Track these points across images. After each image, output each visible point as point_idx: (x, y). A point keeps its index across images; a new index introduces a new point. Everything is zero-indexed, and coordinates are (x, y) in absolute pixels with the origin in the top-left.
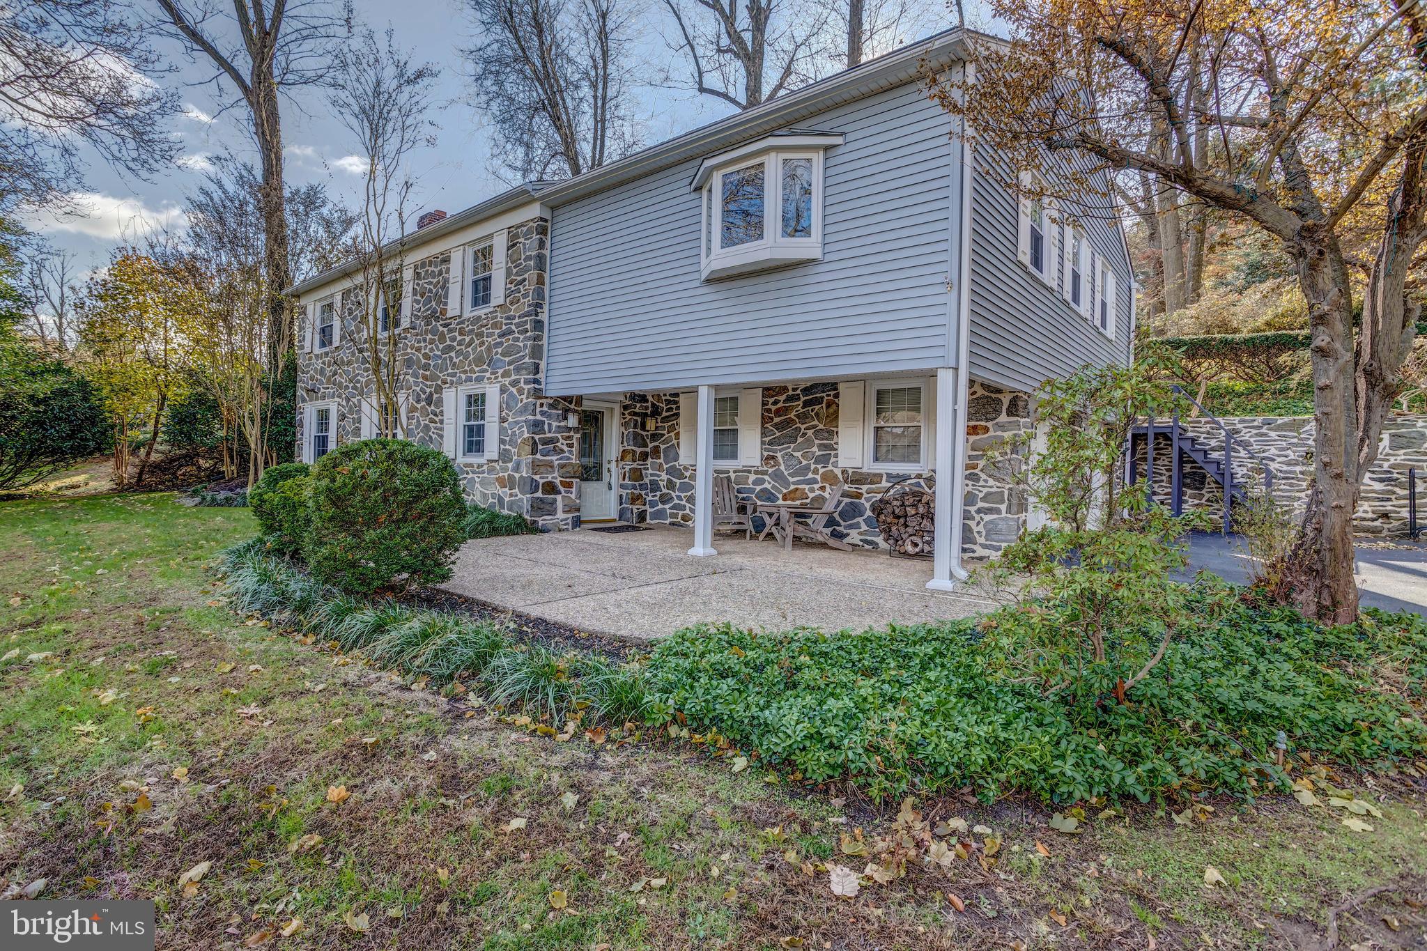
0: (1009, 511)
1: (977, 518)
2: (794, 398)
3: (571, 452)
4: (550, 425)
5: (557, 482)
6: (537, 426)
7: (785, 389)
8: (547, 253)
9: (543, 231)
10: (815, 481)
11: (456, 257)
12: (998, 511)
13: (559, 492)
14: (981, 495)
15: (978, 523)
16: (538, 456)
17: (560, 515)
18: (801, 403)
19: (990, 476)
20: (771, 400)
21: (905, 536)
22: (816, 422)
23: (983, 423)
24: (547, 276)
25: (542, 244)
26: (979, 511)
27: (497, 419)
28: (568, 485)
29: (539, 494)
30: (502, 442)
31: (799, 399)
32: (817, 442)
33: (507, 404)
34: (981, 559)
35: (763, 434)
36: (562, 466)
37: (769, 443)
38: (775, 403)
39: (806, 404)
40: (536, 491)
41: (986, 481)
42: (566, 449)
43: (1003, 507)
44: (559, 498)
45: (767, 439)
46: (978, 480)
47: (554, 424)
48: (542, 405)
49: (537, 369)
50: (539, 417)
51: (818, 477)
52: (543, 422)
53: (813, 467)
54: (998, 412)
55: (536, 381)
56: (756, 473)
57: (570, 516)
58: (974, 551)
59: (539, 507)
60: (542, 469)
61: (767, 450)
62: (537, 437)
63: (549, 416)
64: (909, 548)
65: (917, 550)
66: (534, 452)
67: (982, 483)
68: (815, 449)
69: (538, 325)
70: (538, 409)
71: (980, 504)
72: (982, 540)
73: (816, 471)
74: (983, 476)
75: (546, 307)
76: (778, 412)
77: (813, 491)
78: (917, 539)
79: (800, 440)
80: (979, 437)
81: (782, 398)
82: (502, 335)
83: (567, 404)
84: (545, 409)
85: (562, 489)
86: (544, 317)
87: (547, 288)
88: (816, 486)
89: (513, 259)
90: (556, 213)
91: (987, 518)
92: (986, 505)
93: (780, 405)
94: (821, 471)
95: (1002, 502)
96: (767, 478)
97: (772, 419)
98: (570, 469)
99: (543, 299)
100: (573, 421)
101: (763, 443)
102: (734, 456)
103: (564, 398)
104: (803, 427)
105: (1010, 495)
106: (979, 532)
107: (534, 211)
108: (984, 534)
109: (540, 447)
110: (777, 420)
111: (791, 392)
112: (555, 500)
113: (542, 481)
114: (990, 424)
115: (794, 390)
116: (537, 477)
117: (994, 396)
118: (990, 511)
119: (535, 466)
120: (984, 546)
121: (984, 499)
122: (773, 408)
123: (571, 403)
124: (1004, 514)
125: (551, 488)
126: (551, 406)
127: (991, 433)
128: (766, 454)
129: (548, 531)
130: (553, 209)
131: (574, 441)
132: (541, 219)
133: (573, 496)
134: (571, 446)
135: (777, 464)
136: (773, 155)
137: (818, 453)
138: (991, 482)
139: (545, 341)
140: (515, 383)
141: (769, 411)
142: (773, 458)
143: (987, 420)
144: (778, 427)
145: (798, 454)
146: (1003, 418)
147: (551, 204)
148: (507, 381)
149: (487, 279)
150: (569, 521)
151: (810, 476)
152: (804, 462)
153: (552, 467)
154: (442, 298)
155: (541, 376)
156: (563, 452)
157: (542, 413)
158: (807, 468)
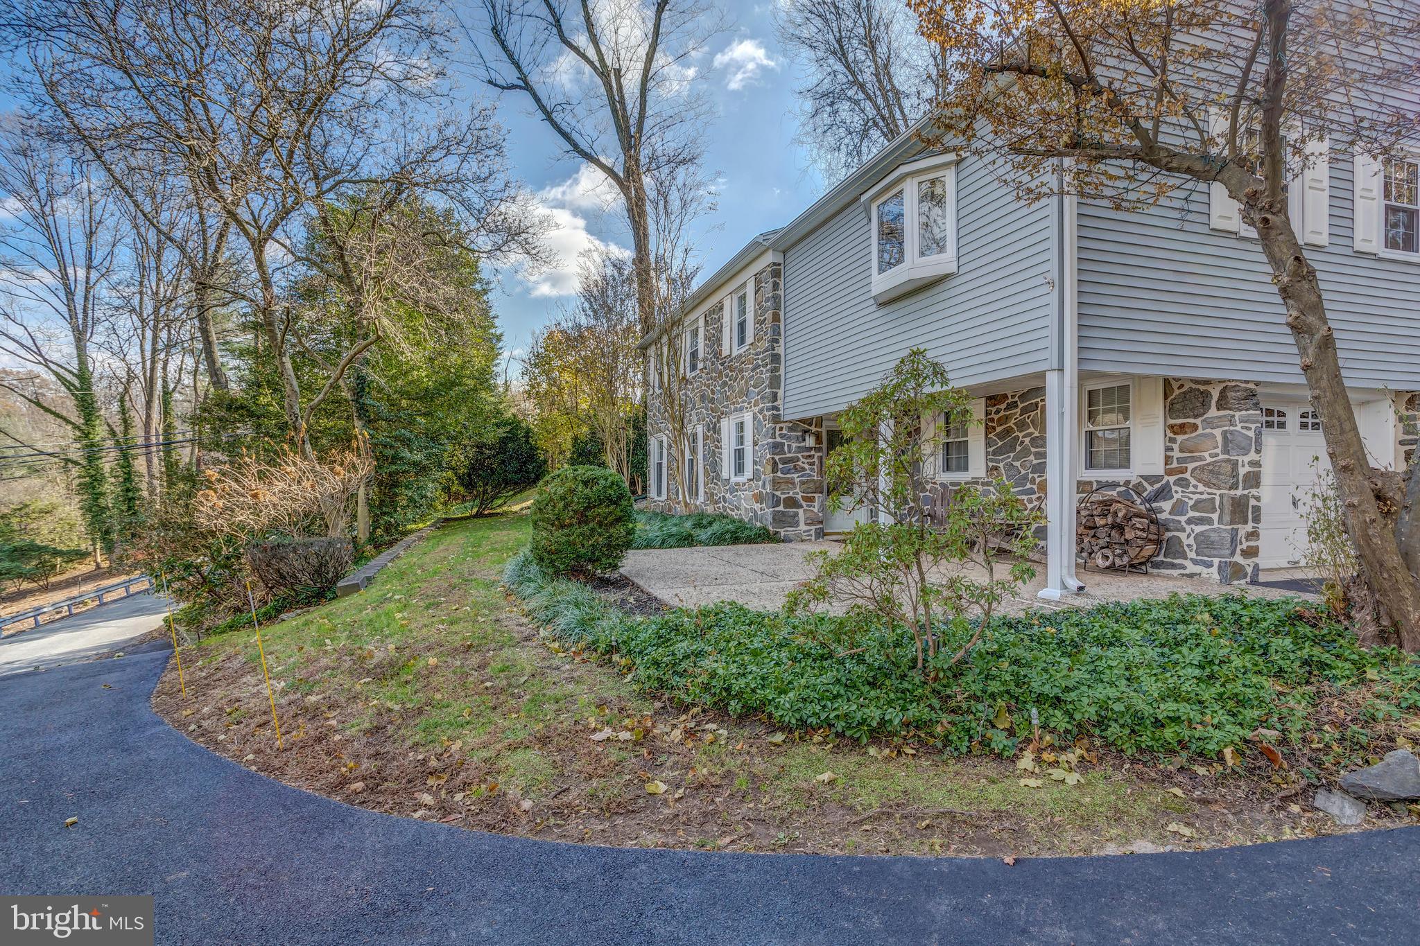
0: (1220, 521)
1: (1188, 529)
2: (1014, 405)
3: (812, 470)
4: (789, 446)
5: (799, 497)
6: (776, 448)
7: (1005, 397)
8: (781, 293)
9: (776, 274)
10: (1032, 492)
11: (727, 303)
12: (1210, 521)
13: (801, 506)
14: (1191, 503)
15: (1189, 536)
16: (779, 474)
17: (802, 527)
18: (1018, 410)
19: (1200, 481)
20: (994, 409)
21: (1096, 549)
22: (1031, 430)
23: (1191, 420)
24: (782, 313)
25: (776, 286)
26: (1189, 522)
27: (751, 443)
28: (811, 500)
29: (781, 508)
30: (755, 463)
31: (1017, 406)
32: (1033, 450)
33: (757, 428)
34: (1191, 576)
35: (988, 445)
36: (802, 483)
37: (994, 453)
38: (998, 412)
39: (1024, 411)
40: (778, 505)
41: (1195, 486)
42: (806, 466)
43: (1215, 516)
44: (801, 511)
45: (991, 450)
46: (1187, 486)
47: (794, 445)
48: (781, 429)
49: (775, 397)
50: (778, 440)
51: (1035, 487)
52: (783, 444)
53: (1030, 476)
54: (1205, 405)
55: (775, 408)
56: (983, 484)
57: (813, 527)
58: (1184, 568)
59: (779, 519)
60: (783, 486)
61: (992, 461)
62: (777, 458)
63: (789, 438)
64: (1100, 562)
65: (1108, 564)
66: (775, 470)
67: (1191, 489)
68: (1032, 457)
69: (776, 358)
70: (778, 433)
71: (1191, 514)
72: (1192, 555)
73: (1033, 481)
74: (1193, 482)
75: (782, 342)
76: (1001, 422)
77: (1030, 501)
78: (1108, 552)
79: (1018, 448)
80: (1186, 436)
81: (1003, 406)
82: (753, 370)
83: (805, 426)
84: (784, 432)
85: (804, 504)
86: (780, 350)
87: (782, 324)
88: (1034, 497)
89: (759, 304)
90: (788, 255)
91: (1198, 529)
92: (1197, 514)
93: (1002, 413)
94: (1038, 480)
95: (1213, 510)
96: (992, 489)
97: (994, 428)
98: (811, 485)
99: (779, 334)
100: (810, 441)
101: (987, 453)
102: (966, 469)
103: (803, 421)
104: (1021, 435)
105: (1221, 503)
106: (1189, 546)
107: (769, 258)
108: (1194, 547)
109: (780, 466)
110: (999, 429)
111: (1010, 400)
112: (796, 514)
113: (783, 497)
114: (1198, 421)
115: (1013, 397)
116: (778, 493)
117: (1202, 388)
118: (1200, 521)
119: (776, 483)
120: (1195, 562)
121: (1194, 508)
122: (996, 417)
123: (810, 424)
124: (1216, 525)
125: (791, 502)
126: (790, 429)
127: (1200, 431)
128: (990, 464)
129: (790, 541)
130: (784, 252)
131: (816, 459)
132: (775, 264)
133: (816, 510)
134: (812, 464)
135: (999, 474)
136: (909, 180)
137: (1035, 462)
138: (1201, 488)
139: (782, 372)
140: (761, 411)
141: (992, 420)
142: (996, 468)
143: (1196, 417)
144: (1001, 436)
145: (1017, 464)
146: (1213, 412)
147: (781, 249)
148: (756, 409)
149: (745, 321)
150: (812, 532)
151: (1029, 486)
152: (1023, 472)
153: (793, 483)
154: (719, 341)
155: (779, 402)
156: (804, 469)
157: (782, 436)
158: (1025, 477)
